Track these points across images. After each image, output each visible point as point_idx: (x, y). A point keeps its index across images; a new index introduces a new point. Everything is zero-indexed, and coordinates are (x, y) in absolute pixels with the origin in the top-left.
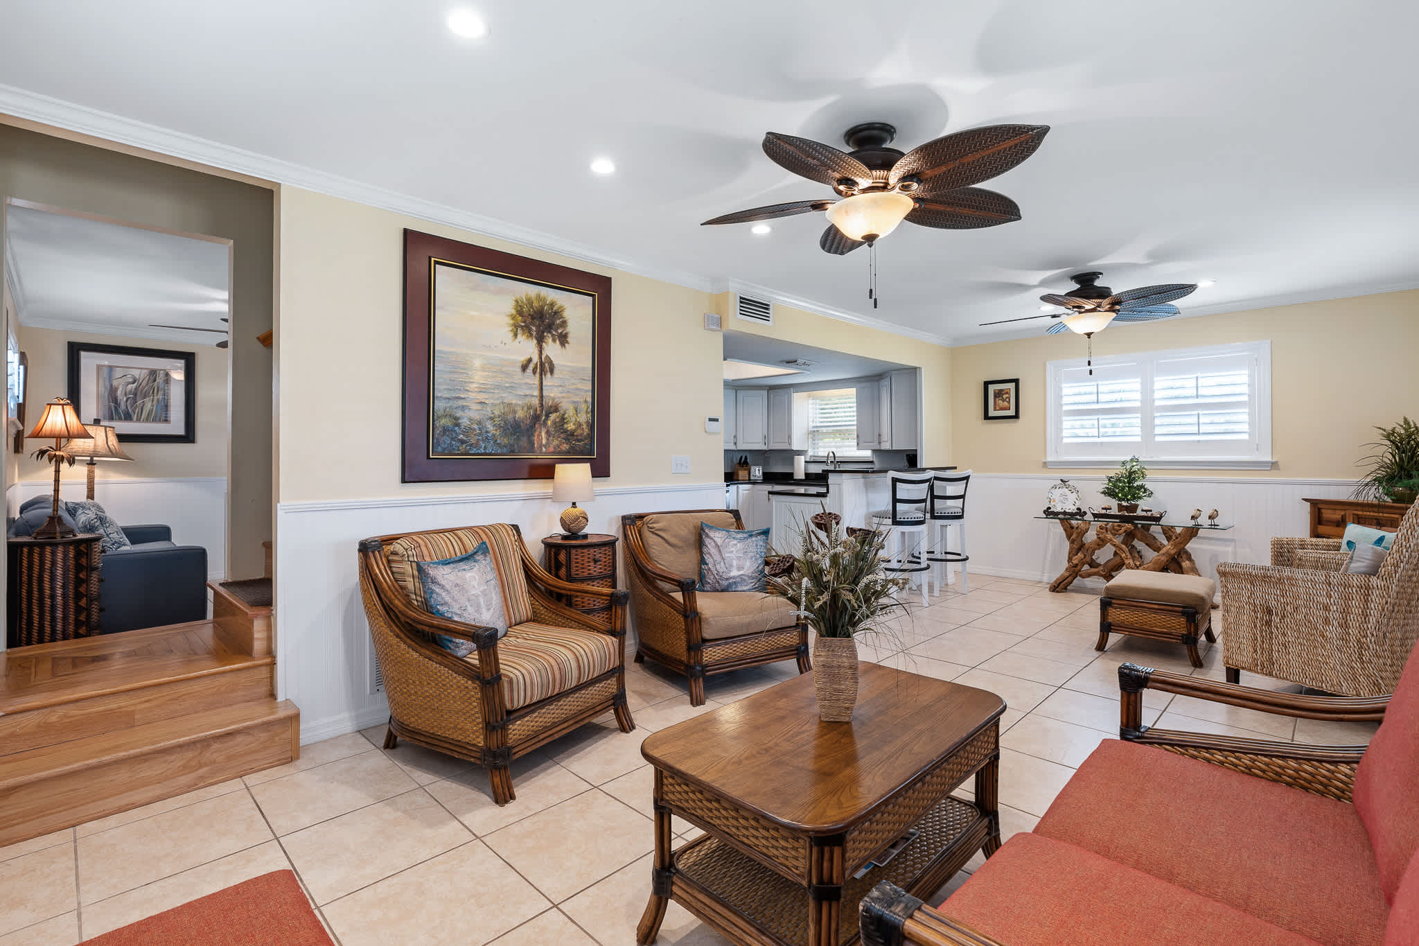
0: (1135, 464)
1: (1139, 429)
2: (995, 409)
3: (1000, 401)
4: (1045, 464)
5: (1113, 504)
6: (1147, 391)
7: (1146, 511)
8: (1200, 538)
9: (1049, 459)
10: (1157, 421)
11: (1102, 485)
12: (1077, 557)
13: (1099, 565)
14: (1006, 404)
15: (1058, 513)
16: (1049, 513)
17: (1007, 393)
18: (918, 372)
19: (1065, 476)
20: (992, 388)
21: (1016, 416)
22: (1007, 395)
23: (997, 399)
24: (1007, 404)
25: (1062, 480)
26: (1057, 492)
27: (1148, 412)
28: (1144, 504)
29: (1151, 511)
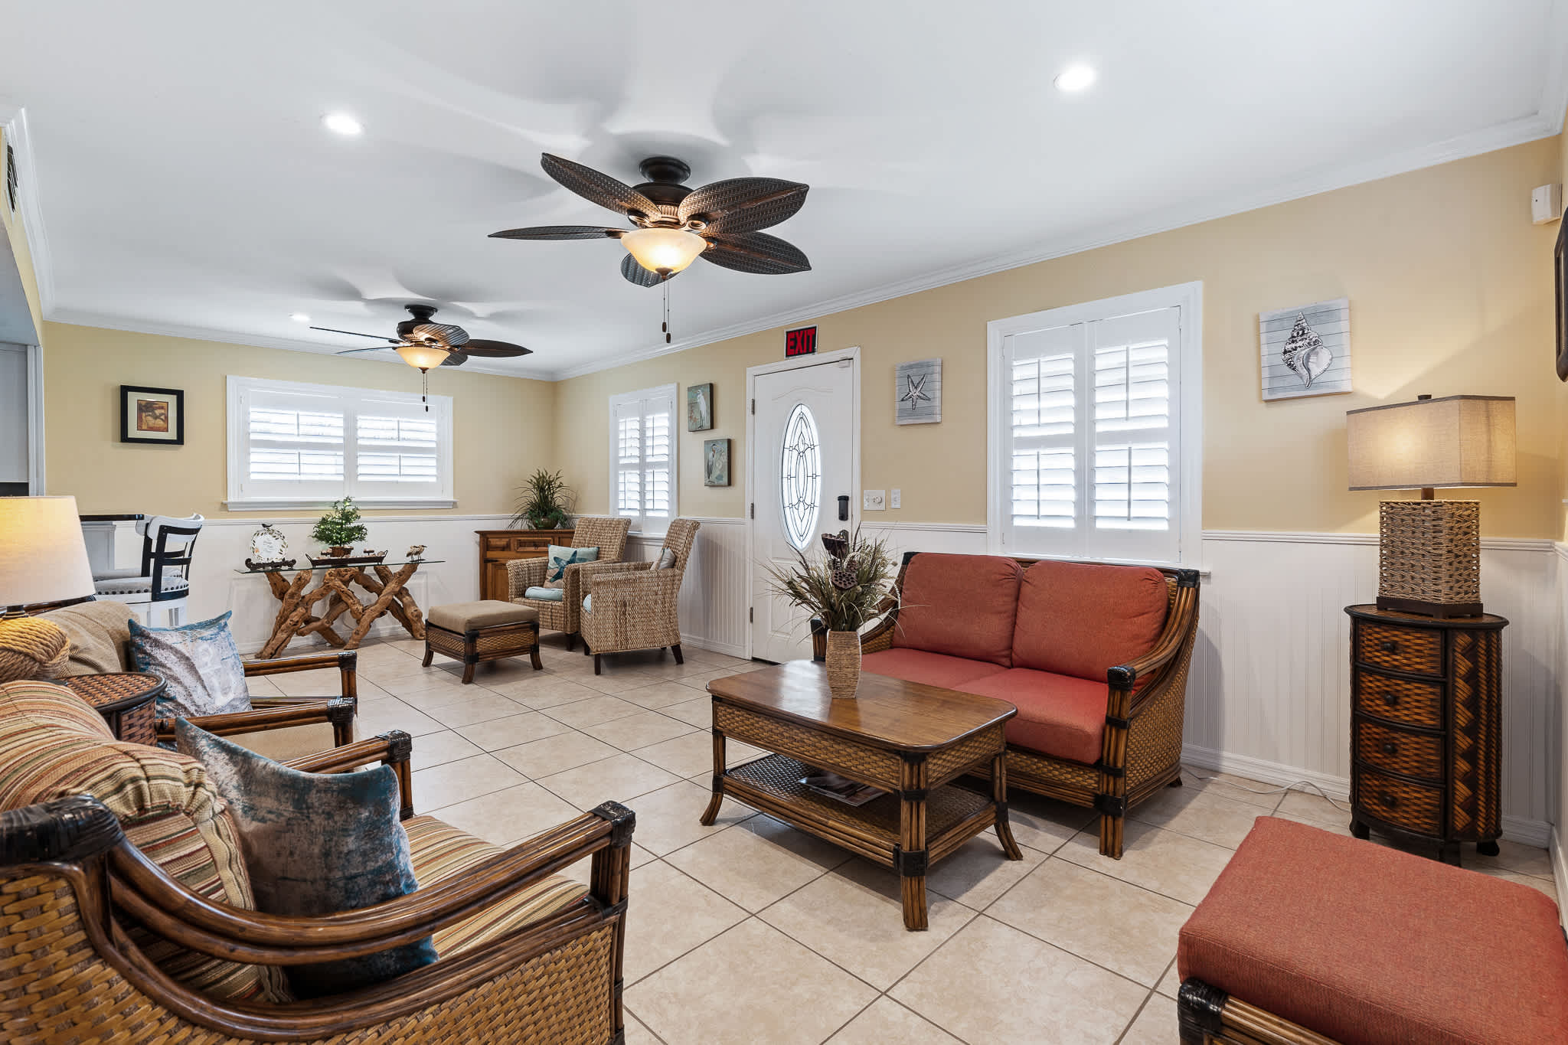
0: (348, 504)
1: (342, 467)
2: (140, 428)
3: (149, 418)
4: (224, 506)
5: (325, 547)
6: (351, 428)
7: (369, 552)
8: (420, 573)
9: (232, 498)
10: (360, 461)
11: (311, 530)
12: (295, 613)
13: (318, 619)
14: (160, 423)
15: (264, 565)
16: (253, 567)
17: (162, 408)
18: (31, 351)
19: (267, 520)
20: (133, 398)
21: (180, 440)
22: (163, 411)
23: (144, 414)
24: (162, 422)
25: (264, 525)
26: (259, 539)
27: (351, 448)
28: (358, 549)
29: (373, 552)
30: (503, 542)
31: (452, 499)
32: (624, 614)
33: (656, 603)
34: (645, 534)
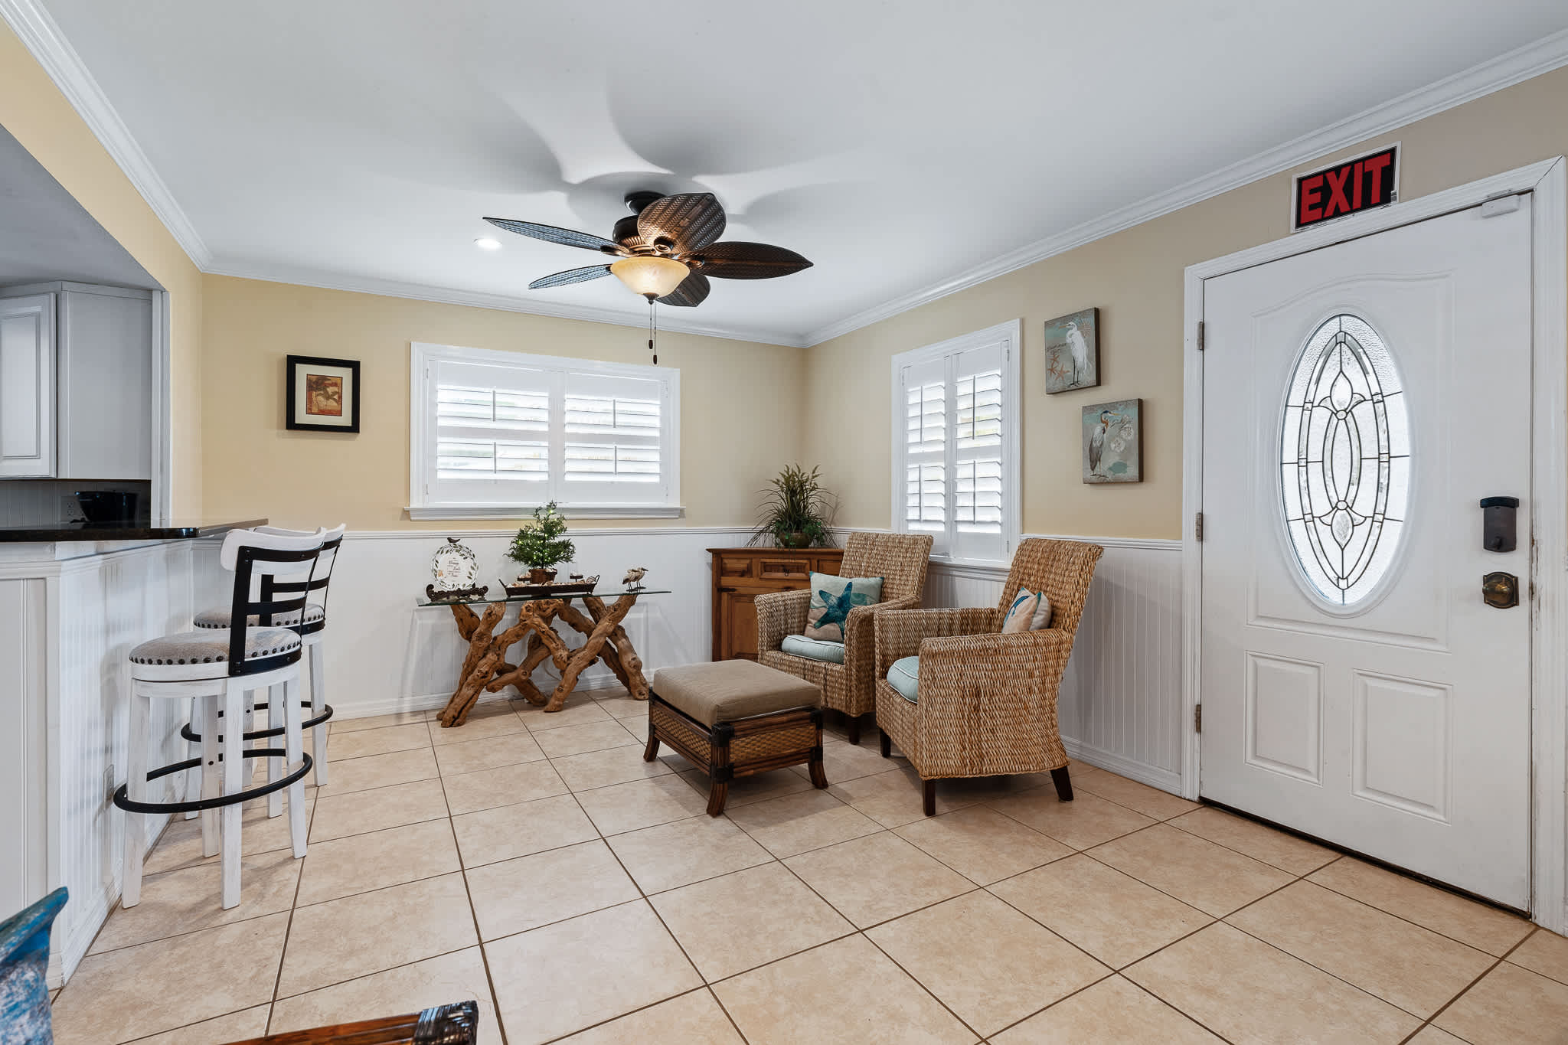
0: (552, 511)
1: (546, 463)
2: (309, 411)
3: (320, 398)
4: (406, 514)
5: (523, 569)
6: (557, 411)
7: (576, 578)
8: (639, 604)
9: (415, 504)
10: (568, 454)
11: (507, 545)
12: (484, 661)
13: (514, 668)
14: (332, 404)
15: (448, 594)
16: (435, 597)
17: (335, 385)
18: (156, 298)
19: (453, 532)
20: (303, 371)
21: (354, 428)
22: (336, 389)
23: (314, 394)
24: (335, 404)
25: (450, 540)
26: (443, 559)
27: (557, 438)
28: (563, 573)
29: (581, 577)
30: (742, 565)
31: (678, 505)
32: (976, 709)
33: (1030, 691)
34: (954, 560)
